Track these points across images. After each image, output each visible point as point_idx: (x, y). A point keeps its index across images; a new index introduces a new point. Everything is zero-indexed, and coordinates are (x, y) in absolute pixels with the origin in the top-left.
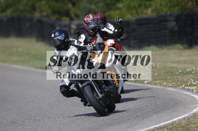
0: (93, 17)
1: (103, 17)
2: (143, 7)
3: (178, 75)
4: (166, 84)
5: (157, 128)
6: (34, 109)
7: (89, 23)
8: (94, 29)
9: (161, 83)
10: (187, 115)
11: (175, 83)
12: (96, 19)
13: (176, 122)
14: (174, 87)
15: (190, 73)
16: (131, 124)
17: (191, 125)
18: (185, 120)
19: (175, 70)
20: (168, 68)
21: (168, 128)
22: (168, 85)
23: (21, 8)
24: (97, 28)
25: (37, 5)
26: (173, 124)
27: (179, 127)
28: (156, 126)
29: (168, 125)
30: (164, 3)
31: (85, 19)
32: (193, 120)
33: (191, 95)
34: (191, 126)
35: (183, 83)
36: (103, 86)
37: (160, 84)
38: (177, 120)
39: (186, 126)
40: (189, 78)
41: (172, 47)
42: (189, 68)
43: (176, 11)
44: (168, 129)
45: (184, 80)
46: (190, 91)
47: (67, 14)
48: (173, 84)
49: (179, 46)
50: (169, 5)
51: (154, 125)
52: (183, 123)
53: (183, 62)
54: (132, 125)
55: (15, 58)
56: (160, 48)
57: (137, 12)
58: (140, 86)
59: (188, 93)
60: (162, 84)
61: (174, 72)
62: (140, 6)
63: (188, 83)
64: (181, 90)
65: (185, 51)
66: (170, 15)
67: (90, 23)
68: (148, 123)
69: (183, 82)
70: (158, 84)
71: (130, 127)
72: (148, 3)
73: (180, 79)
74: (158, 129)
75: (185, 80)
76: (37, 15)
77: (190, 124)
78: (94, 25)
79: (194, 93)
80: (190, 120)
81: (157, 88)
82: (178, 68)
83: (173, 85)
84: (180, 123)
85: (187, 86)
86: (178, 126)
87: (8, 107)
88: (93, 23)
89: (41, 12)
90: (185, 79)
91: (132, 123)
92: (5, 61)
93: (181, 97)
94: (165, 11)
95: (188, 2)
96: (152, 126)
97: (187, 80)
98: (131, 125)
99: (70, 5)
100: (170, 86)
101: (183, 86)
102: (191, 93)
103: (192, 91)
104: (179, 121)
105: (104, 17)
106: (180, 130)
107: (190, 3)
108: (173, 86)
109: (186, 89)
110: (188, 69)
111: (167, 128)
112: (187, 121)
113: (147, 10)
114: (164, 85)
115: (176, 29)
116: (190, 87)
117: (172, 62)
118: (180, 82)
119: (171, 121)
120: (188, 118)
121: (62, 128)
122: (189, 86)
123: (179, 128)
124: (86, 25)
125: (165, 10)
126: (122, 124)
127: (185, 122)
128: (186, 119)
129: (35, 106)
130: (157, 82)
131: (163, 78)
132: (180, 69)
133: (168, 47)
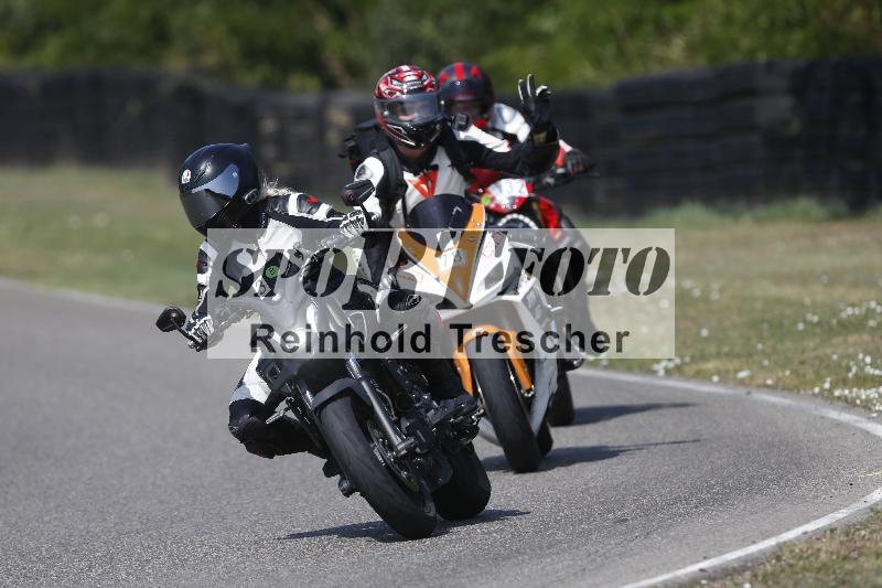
0: (420, 77)
1: (476, 75)
2: (649, 28)
3: (804, 335)
4: (751, 378)
5: (710, 571)
6: (159, 487)
7: (401, 103)
8: (420, 133)
9: (727, 372)
10: (841, 514)
11: (788, 373)
12: (433, 86)
13: (794, 545)
14: (784, 389)
15: (857, 325)
16: (593, 557)
17: (863, 559)
18: (832, 538)
19: (788, 311)
20: (759, 305)
21: (760, 573)
22: (760, 381)
23: (106, 34)
24: (438, 126)
25: (177, 20)
26: (779, 553)
27: (805, 569)
28: (705, 564)
29: (757, 558)
30: (740, 12)
31: (383, 87)
32: (869, 539)
33: (860, 425)
34: (862, 567)
35: (823, 372)
36: (418, 400)
37: (725, 377)
38: (798, 539)
39: (836, 566)
40: (851, 350)
41: (776, 208)
42: (853, 305)
43: (795, 46)
44: (760, 578)
45: (830, 357)
46: (855, 405)
47: (310, 60)
48: (780, 374)
49: (806, 204)
50: (763, 21)
51: (698, 562)
52: (824, 549)
53: (825, 278)
54: (599, 559)
55: (75, 259)
56: (723, 212)
57: (621, 54)
58: (635, 383)
59: (846, 417)
60: (731, 375)
61: (786, 322)
62: (634, 24)
63: (849, 369)
64: (819, 401)
65: (838, 227)
66: (770, 67)
67: (407, 106)
68: (670, 551)
69: (824, 366)
70: (713, 374)
71: (590, 570)
72: (668, 14)
73: (812, 354)
74: (712, 579)
75: (835, 357)
76: (175, 65)
77: (854, 555)
78: (425, 116)
79: (875, 415)
80: (857, 538)
81: (709, 395)
82: (802, 305)
83: (779, 379)
84: (810, 552)
85: (845, 383)
86: (801, 563)
87: (43, 481)
88: (419, 104)
89: (195, 51)
90: (833, 353)
91: (597, 551)
92: (29, 274)
93: (815, 435)
94: (746, 46)
95: (848, 9)
96: (685, 566)
97: (841, 357)
98: (594, 560)
99: (323, 23)
100: (768, 387)
101: (827, 386)
102: (859, 414)
103: (867, 406)
104: (806, 542)
105: (480, 78)
106: (810, 581)
107: (857, 15)
108: (781, 383)
109: (839, 398)
110: (850, 311)
111: (756, 576)
112: (841, 543)
113: (668, 43)
114: (742, 382)
115: (795, 127)
116: (855, 390)
117: (780, 279)
118: (813, 366)
119: (771, 542)
120: (849, 530)
121: (286, 574)
122: (853, 386)
123: (808, 574)
124: (386, 113)
125: (746, 42)
126: (554, 557)
127: (835, 546)
128: (838, 532)
129: (163, 477)
130: (710, 365)
131: (737, 349)
132: (814, 308)
133: (762, 211)
